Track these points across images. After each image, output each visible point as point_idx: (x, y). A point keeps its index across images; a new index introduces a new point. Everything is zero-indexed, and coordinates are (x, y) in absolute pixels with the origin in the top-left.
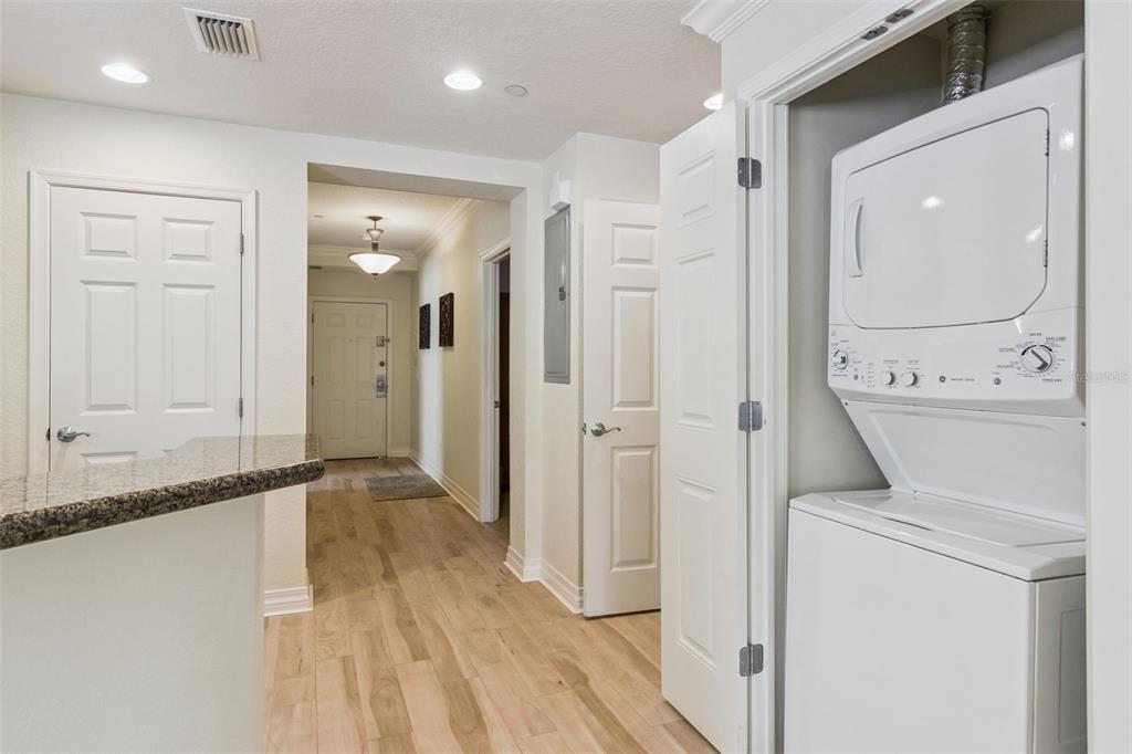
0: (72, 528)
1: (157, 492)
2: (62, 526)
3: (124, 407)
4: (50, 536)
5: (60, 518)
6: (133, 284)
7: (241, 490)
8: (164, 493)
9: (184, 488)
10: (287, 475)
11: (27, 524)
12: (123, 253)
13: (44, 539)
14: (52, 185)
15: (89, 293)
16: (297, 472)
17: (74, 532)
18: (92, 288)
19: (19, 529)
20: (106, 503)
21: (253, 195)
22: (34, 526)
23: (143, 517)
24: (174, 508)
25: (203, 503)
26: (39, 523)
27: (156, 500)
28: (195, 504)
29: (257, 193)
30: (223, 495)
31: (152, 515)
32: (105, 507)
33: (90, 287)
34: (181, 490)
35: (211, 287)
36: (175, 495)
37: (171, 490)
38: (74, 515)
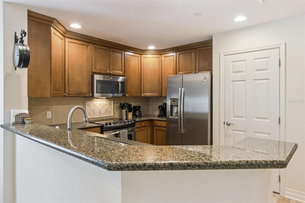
0: (194, 168)
1: (218, 162)
2: (191, 167)
3: (242, 117)
4: (188, 169)
5: (191, 165)
6: (245, 80)
7: (248, 167)
8: (220, 163)
9: (227, 162)
10: (268, 165)
11: (183, 165)
12: (242, 72)
13: (187, 170)
14: (225, 55)
15: (233, 84)
16: (273, 164)
17: (195, 169)
18: (234, 83)
19: (181, 166)
20: (203, 163)
21: (284, 45)
22: (185, 166)
23: (214, 169)
24: (223, 168)
25: (233, 169)
26: (186, 165)
27: (217, 165)
28: (230, 168)
29: (286, 44)
30: (241, 167)
31: (216, 169)
32: (202, 164)
33: (233, 82)
34: (226, 163)
35: (269, 79)
36: (223, 164)
37: (222, 162)
38: (194, 165)
